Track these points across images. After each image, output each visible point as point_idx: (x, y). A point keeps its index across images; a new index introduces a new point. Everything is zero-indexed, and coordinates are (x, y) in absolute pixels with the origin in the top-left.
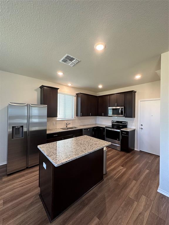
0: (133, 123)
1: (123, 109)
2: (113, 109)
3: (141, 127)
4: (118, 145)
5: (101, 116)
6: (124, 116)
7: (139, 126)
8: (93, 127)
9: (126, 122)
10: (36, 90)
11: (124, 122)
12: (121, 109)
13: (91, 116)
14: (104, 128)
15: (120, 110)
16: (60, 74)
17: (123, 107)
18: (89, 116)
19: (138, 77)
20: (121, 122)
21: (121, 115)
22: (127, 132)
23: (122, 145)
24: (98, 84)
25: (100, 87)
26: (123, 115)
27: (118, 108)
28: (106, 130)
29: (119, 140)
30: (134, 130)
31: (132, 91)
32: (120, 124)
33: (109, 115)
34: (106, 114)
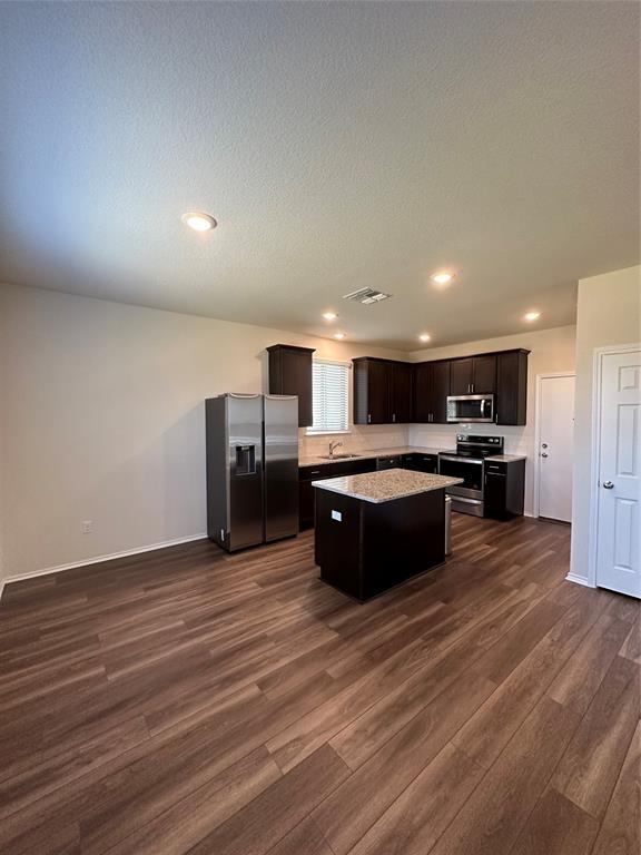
0: (519, 440)
1: (490, 401)
2: (458, 402)
3: (543, 451)
4: (475, 502)
5: (425, 421)
6: (494, 422)
7: (537, 449)
8: (403, 455)
9: (498, 438)
10: (259, 357)
11: (494, 438)
12: (487, 401)
13: (396, 422)
14: (434, 457)
15: (482, 406)
16: (330, 316)
17: (491, 397)
18: (390, 422)
19: (532, 316)
20: (485, 439)
21: (486, 417)
22: (503, 465)
23: (487, 501)
24: (420, 331)
25: (425, 338)
26: (491, 420)
27: (476, 397)
28: (442, 461)
29: (479, 489)
30: (523, 462)
31: (518, 351)
32: (483, 445)
33: (449, 420)
34: (439, 418)
